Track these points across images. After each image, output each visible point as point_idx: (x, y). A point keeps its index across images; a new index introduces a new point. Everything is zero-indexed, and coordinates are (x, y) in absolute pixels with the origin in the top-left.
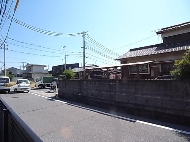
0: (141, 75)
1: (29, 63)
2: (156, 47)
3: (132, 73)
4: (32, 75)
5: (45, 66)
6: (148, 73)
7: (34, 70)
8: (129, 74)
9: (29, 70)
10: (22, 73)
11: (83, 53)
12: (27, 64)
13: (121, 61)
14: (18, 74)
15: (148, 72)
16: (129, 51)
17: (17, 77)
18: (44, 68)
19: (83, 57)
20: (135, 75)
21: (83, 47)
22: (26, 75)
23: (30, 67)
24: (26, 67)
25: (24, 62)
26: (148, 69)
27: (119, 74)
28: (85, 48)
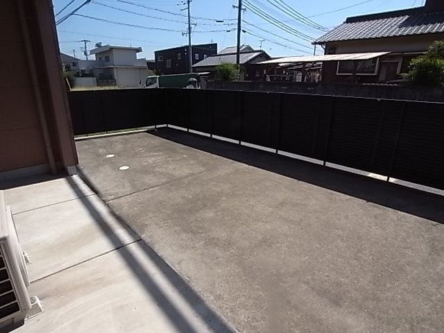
0: (359, 78)
1: (101, 43)
2: (407, 17)
3: (343, 73)
4: (113, 72)
5: (139, 50)
6: (374, 74)
7: (117, 59)
8: (337, 74)
9: (104, 59)
10: (91, 68)
11: (237, 21)
12: (97, 45)
13: (324, 47)
14: (82, 70)
15: (374, 72)
16: (344, 23)
17: (82, 76)
18: (137, 54)
19: (237, 31)
20: (348, 77)
21: (237, 5)
22: (101, 72)
23: (105, 53)
24: (96, 54)
25: (85, 41)
26: (374, 66)
27: (314, 73)
28: (243, 7)
